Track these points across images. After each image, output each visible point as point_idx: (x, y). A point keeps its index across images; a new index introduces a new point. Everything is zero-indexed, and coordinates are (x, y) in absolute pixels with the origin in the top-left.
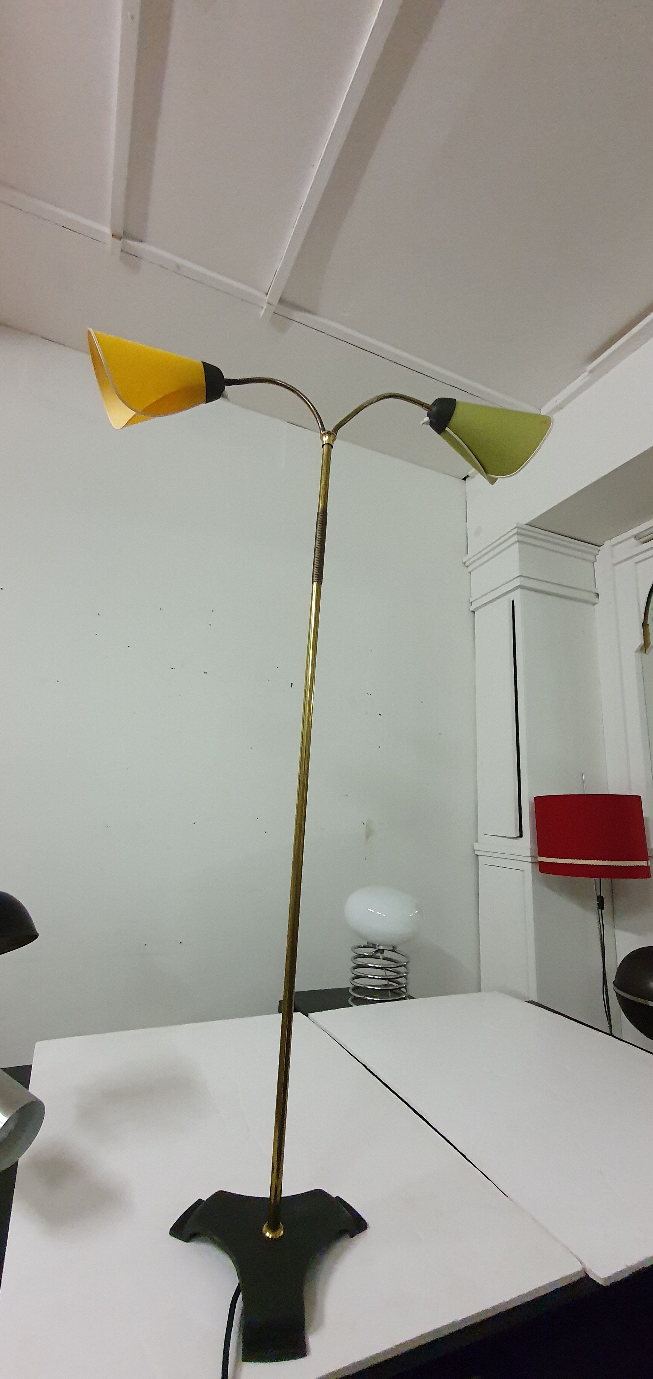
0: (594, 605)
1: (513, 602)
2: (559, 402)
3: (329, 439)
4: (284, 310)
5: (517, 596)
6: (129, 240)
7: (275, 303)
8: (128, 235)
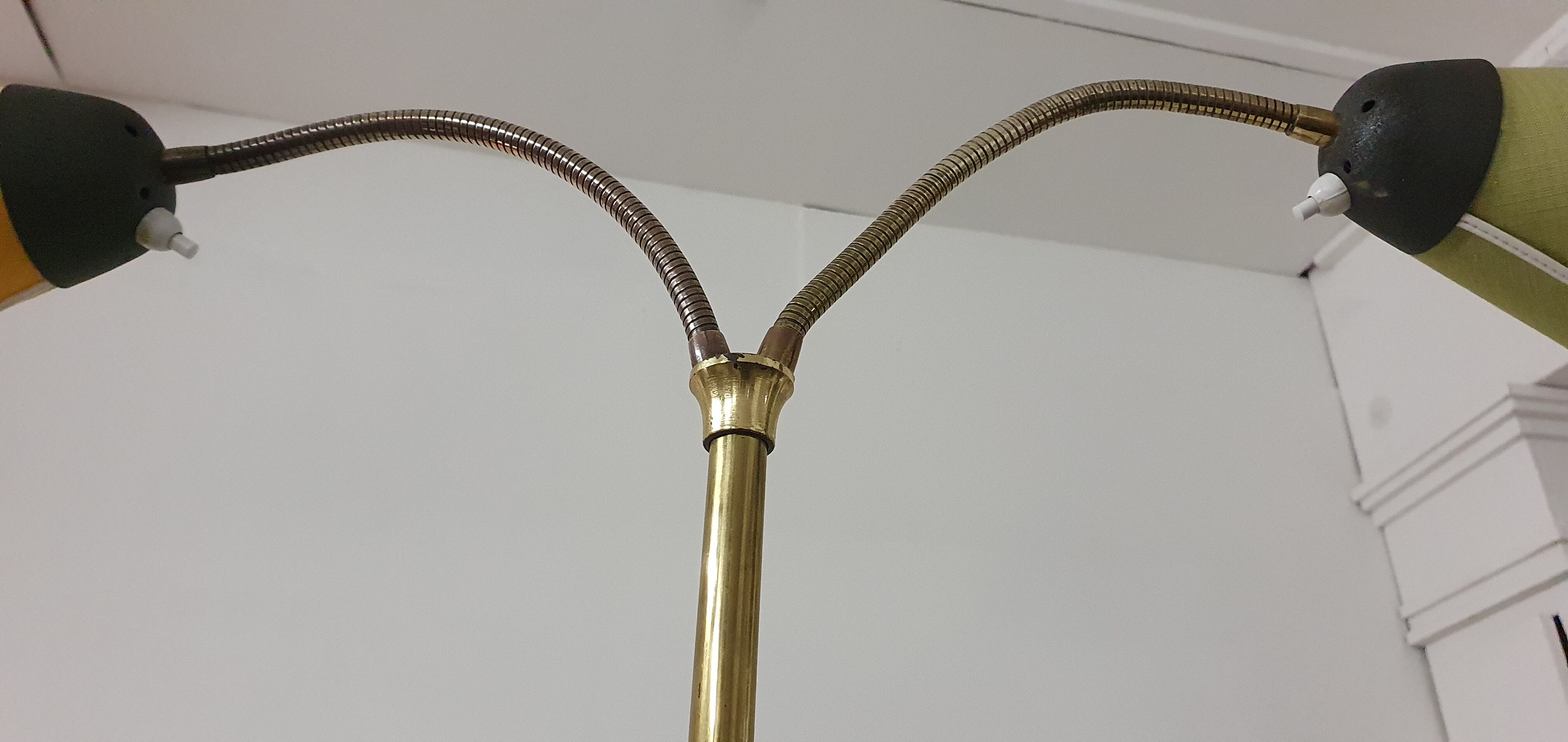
1: (1557, 619)
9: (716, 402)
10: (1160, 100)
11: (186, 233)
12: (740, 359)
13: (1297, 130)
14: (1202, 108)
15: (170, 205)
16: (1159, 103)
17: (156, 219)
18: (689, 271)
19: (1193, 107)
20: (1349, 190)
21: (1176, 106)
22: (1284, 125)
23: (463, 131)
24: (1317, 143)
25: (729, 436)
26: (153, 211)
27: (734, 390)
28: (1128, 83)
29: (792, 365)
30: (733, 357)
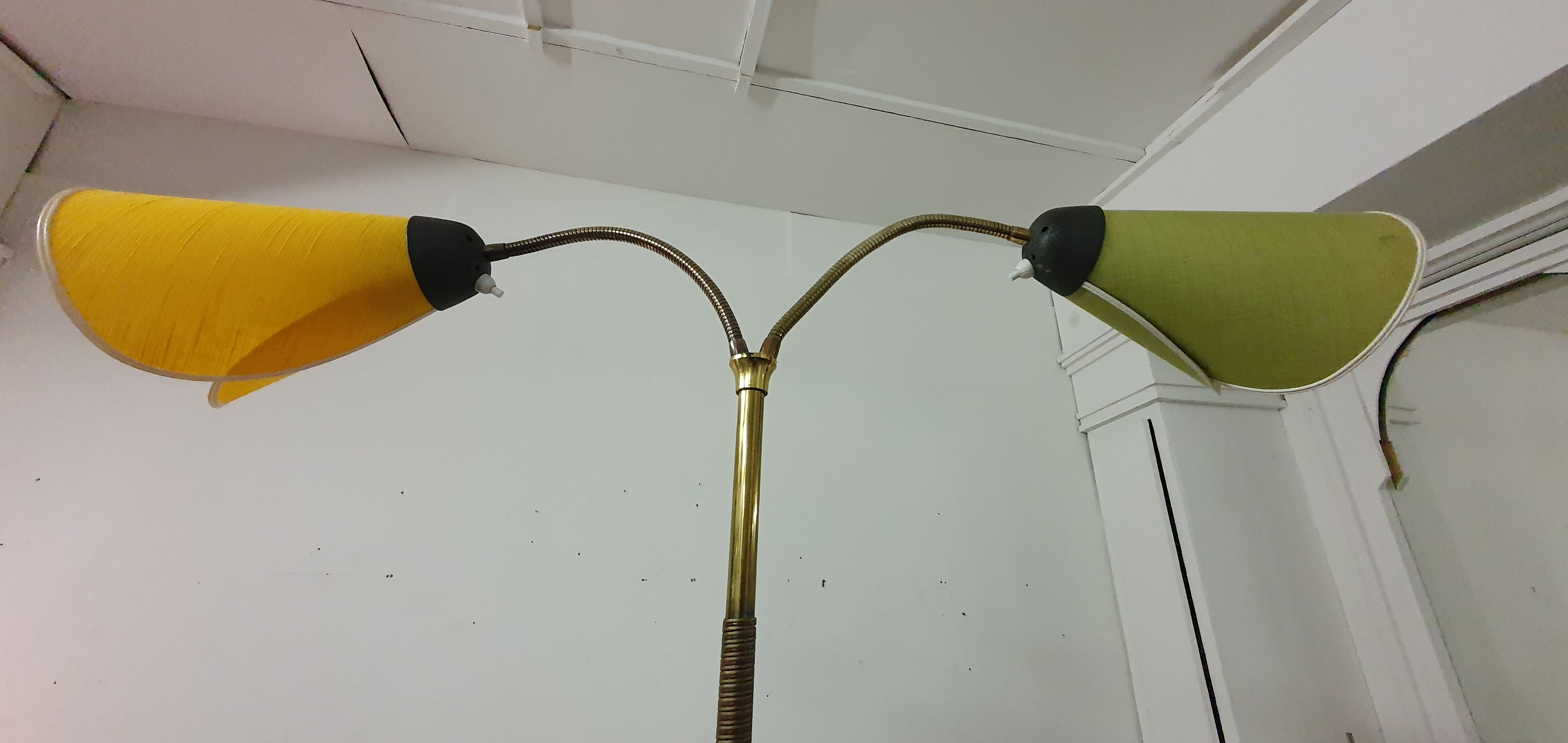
0: (1279, 410)
1: (1150, 421)
2: (1174, 135)
3: (753, 380)
5: (1156, 413)
6: (551, 28)
7: (752, 71)
8: (548, 23)
9: (742, 377)
10: (948, 224)
11: (497, 286)
12: (752, 356)
13: (1012, 238)
14: (968, 228)
15: (488, 272)
16: (948, 225)
17: (483, 280)
18: (729, 309)
19: (964, 227)
20: (1034, 267)
21: (956, 226)
22: (1006, 236)
23: (625, 237)
24: (1021, 244)
25: (747, 391)
26: (482, 276)
27: (749, 370)
28: (934, 215)
29: (775, 357)
30: (749, 354)
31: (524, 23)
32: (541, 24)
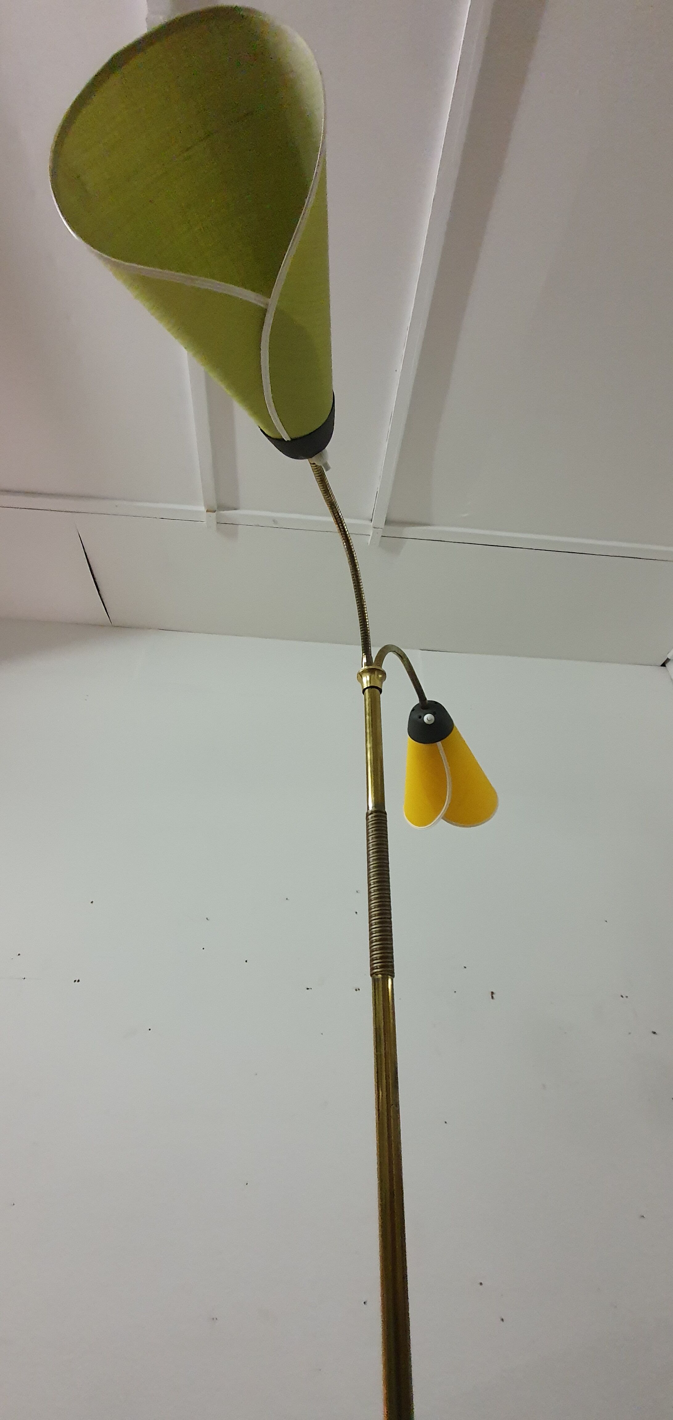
3: (372, 679)
4: (393, 530)
6: (223, 510)
7: (382, 524)
8: (221, 507)
25: (368, 690)
31: (203, 509)
32: (216, 508)
